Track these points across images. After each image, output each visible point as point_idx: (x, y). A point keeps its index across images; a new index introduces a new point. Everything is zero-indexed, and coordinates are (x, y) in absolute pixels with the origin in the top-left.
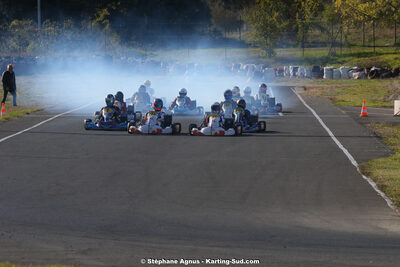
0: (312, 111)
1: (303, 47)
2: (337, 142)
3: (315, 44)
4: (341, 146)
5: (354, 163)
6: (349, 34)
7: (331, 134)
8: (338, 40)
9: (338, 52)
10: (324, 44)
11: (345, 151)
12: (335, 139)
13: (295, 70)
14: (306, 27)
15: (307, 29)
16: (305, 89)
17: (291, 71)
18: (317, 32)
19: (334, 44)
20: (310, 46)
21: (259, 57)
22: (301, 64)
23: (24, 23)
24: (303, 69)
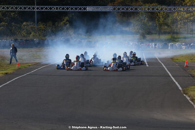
0: (162, 64)
1: (159, 34)
2: (173, 79)
3: (165, 33)
4: (175, 81)
5: (180, 88)
6: (181, 28)
7: (170, 75)
8: (176, 31)
9: (176, 37)
10: (169, 33)
11: (177, 83)
12: (172, 77)
13: (155, 45)
14: (160, 25)
15: (161, 26)
16: (160, 54)
17: (153, 45)
18: (166, 27)
19: (174, 33)
20: (162, 34)
22: (158, 42)
23: (28, 23)
24: (159, 45)
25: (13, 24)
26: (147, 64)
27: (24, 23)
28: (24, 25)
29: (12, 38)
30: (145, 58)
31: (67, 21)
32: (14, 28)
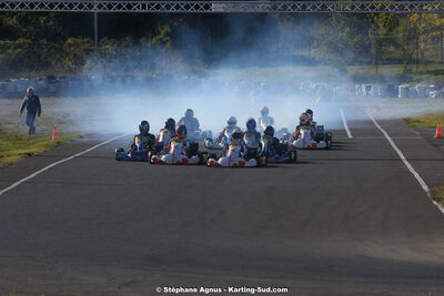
0: (384, 133)
1: (377, 64)
2: (409, 166)
3: (390, 61)
4: (412, 170)
5: (425, 188)
6: (426, 50)
7: (402, 157)
8: (414, 56)
9: (414, 69)
10: (399, 62)
11: (417, 175)
12: (406, 163)
13: (368, 88)
15: (381, 45)
16: (378, 109)
17: (364, 90)
18: (392, 48)
19: (410, 61)
20: (384, 64)
21: (330, 76)
22: (374, 83)
23: (80, 41)
24: (377, 88)
25: (44, 41)
26: (349, 133)
27: (70, 41)
28: (70, 45)
29: (43, 74)
30: (344, 119)
31: (167, 34)
32: (45, 50)
